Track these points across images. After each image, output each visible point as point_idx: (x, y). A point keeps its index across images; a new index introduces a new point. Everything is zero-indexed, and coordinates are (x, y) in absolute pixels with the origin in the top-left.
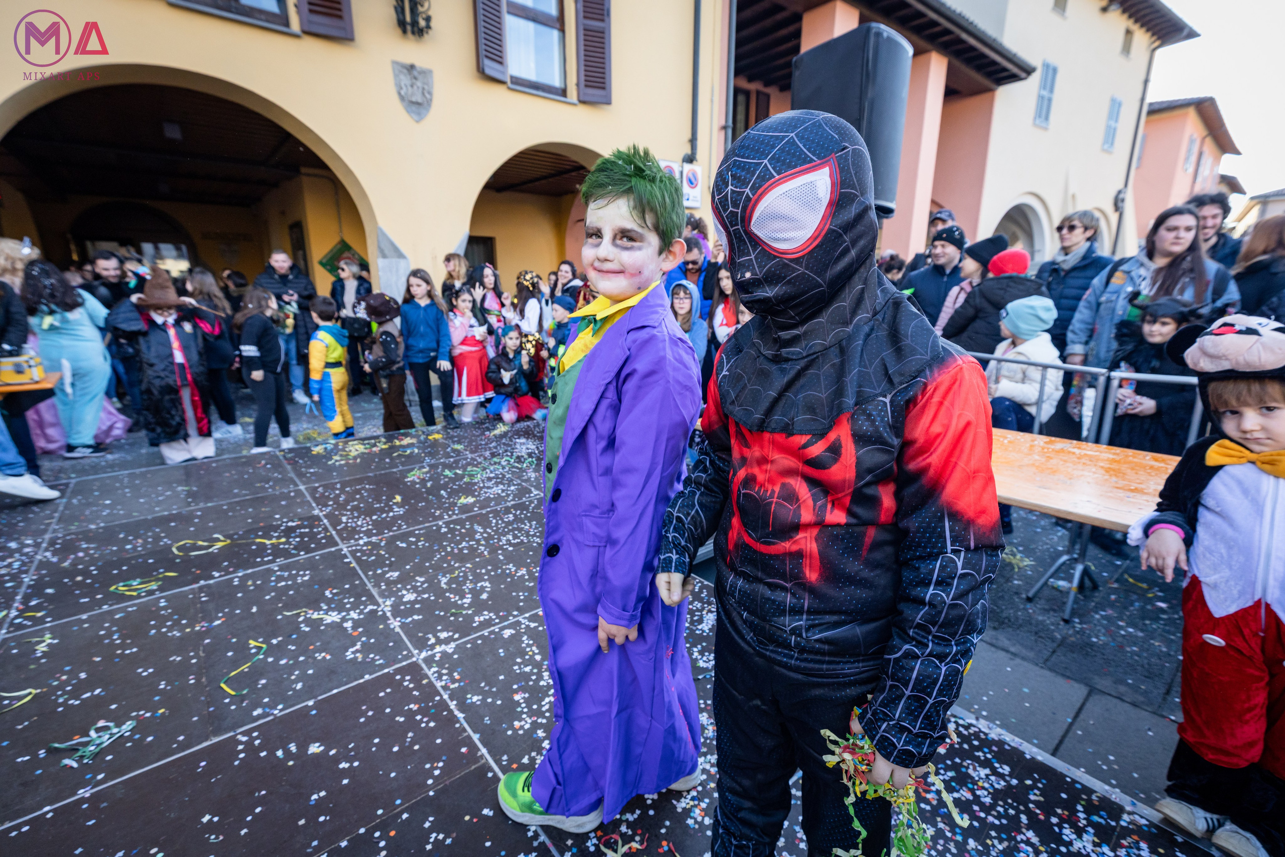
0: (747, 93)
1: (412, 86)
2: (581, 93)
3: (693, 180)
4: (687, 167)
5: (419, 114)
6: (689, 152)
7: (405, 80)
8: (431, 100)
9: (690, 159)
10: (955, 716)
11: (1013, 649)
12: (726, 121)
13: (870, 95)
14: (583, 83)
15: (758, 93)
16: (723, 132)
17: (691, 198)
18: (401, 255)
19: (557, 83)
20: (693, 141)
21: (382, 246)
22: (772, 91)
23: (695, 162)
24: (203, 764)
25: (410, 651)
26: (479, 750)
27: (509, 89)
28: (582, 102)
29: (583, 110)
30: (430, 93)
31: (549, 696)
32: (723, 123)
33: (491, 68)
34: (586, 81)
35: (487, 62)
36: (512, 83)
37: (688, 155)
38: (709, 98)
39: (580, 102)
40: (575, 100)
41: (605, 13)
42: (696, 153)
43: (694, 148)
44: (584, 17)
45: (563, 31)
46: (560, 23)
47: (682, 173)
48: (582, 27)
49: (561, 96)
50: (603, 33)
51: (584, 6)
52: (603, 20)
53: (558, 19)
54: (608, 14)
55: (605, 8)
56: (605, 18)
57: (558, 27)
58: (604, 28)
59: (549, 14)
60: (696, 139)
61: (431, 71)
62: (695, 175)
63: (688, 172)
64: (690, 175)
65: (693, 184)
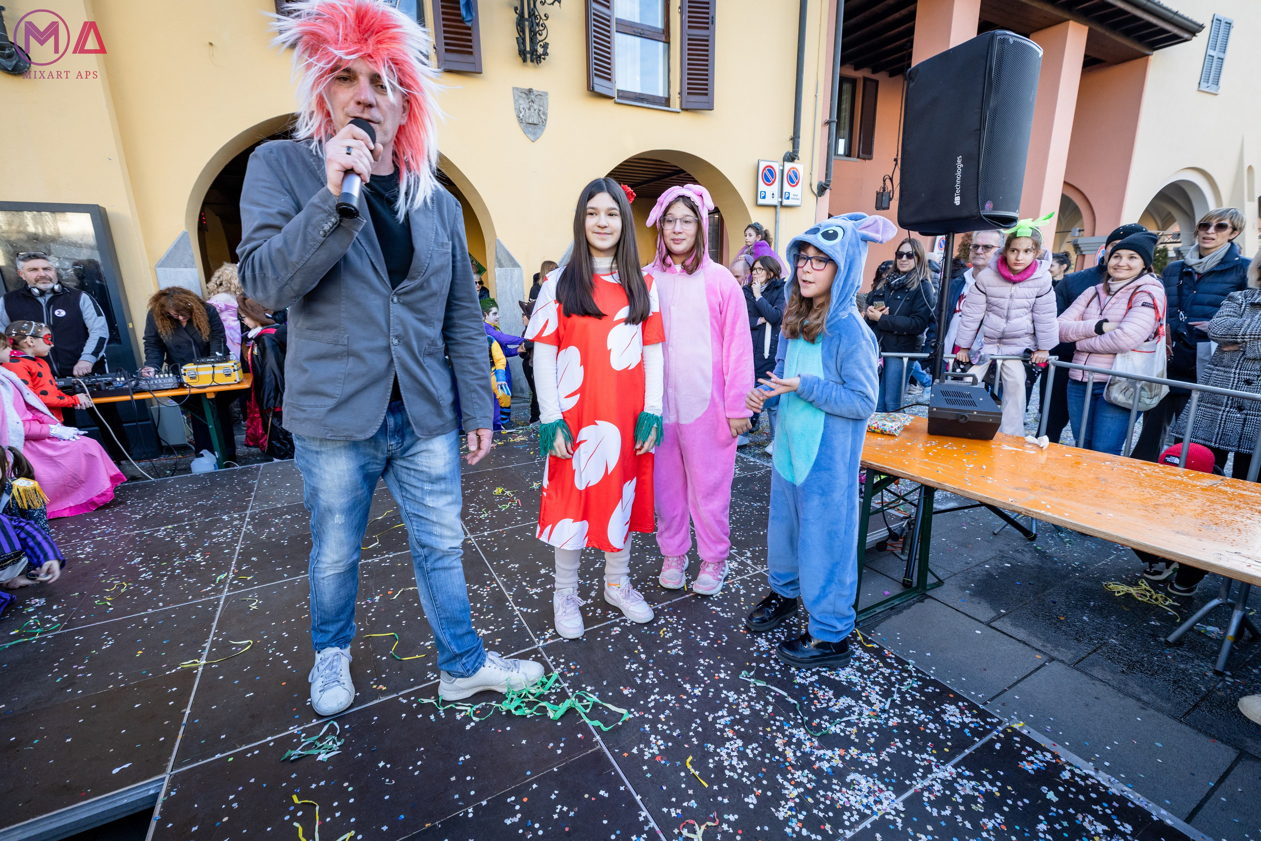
0: (853, 82)
1: (529, 109)
2: (684, 102)
3: (794, 178)
4: (788, 166)
5: (535, 134)
6: (791, 151)
7: (524, 104)
8: (545, 120)
9: (792, 158)
10: (1070, 765)
11: (1145, 698)
12: (830, 116)
13: (991, 105)
14: (686, 91)
15: (865, 79)
16: (826, 128)
17: (791, 196)
18: (515, 265)
19: (661, 93)
20: (795, 139)
21: (500, 256)
22: (881, 77)
24: (376, 718)
25: (531, 639)
26: (594, 736)
27: (616, 103)
28: (686, 110)
30: (544, 114)
31: (654, 694)
32: (828, 119)
33: (600, 85)
34: (688, 89)
35: (597, 80)
36: (619, 97)
37: (790, 154)
38: (813, 93)
39: (683, 109)
40: (678, 109)
41: (710, 21)
42: (797, 151)
43: (796, 146)
44: (689, 27)
45: (668, 43)
46: (665, 35)
47: (782, 172)
48: (687, 37)
49: (665, 105)
50: (707, 41)
51: (689, 17)
52: (708, 28)
53: (663, 32)
54: (713, 22)
55: (710, 16)
56: (710, 26)
57: (664, 39)
58: (708, 36)
59: (655, 28)
60: (799, 137)
61: (546, 94)
62: (796, 173)
63: (789, 170)
64: (791, 172)
65: (794, 183)
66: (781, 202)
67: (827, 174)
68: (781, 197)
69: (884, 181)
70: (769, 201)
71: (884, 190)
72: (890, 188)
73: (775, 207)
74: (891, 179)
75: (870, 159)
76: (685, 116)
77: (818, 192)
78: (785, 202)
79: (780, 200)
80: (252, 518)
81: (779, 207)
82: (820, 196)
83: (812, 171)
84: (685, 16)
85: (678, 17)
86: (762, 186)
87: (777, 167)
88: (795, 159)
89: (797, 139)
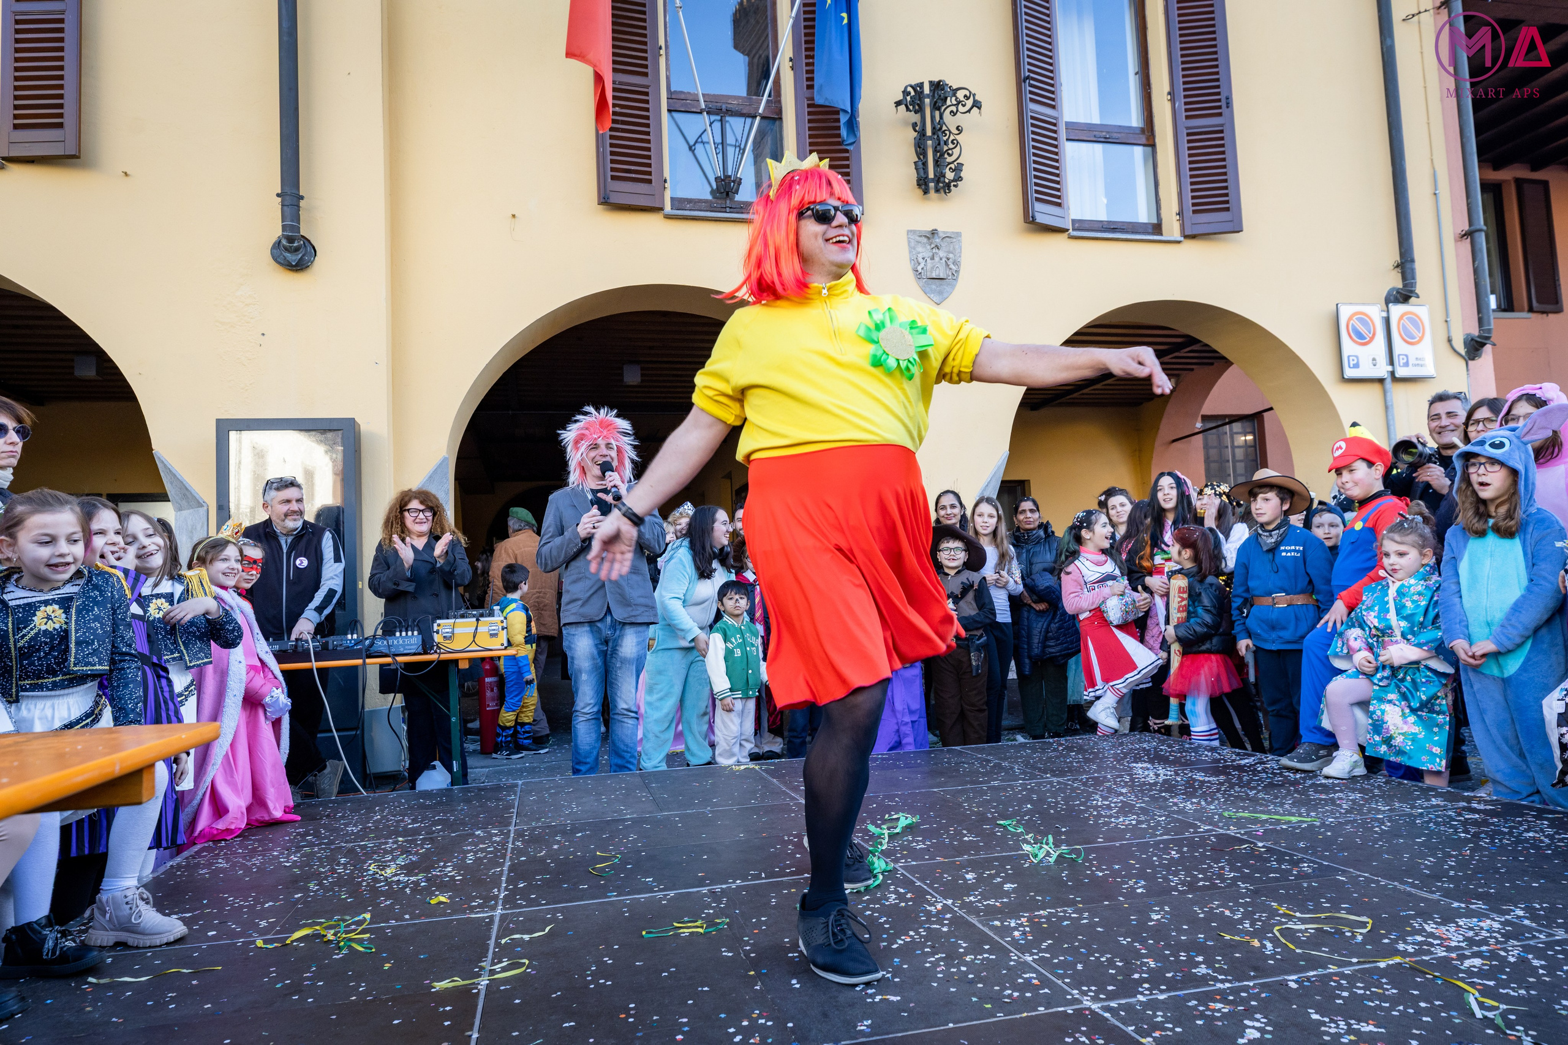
1: (931, 257)
2: (1187, 225)
3: (1412, 330)
4: (1397, 310)
5: (939, 292)
6: (1400, 286)
7: (924, 251)
9: (1404, 295)
12: (1471, 224)
14: (1189, 208)
15: (1519, 182)
16: (1467, 244)
17: (1410, 363)
19: (1143, 215)
20: (1405, 264)
22: (1553, 174)
23: (1413, 300)
27: (1071, 237)
28: (1193, 237)
29: (1192, 248)
32: (1467, 228)
33: (1044, 213)
34: (1194, 205)
35: (1038, 206)
36: (1074, 230)
37: (1398, 292)
38: (1428, 189)
39: (1186, 237)
40: (1177, 236)
41: (1223, 103)
42: (1413, 285)
43: (1409, 276)
44: (1187, 117)
45: (1153, 146)
46: (1147, 136)
47: (1387, 321)
48: (1185, 131)
49: (1153, 234)
50: (1222, 132)
51: (1186, 103)
52: (1220, 114)
53: (1142, 130)
54: (1229, 104)
55: (1222, 97)
56: (1224, 110)
57: (1144, 141)
58: (1222, 125)
59: (1130, 128)
60: (1413, 261)
61: (959, 234)
62: (1416, 321)
63: (1401, 318)
64: (1405, 321)
65: (1413, 338)
66: (1393, 373)
67: (1480, 321)
68: (1392, 363)
70: (1365, 371)
73: (1381, 381)
75: (1559, 311)
76: (1190, 246)
77: (1467, 352)
78: (1401, 372)
79: (1390, 368)
80: (520, 834)
81: (1389, 380)
82: (1473, 359)
83: (1447, 315)
84: (1180, 104)
85: (1168, 106)
86: (1349, 347)
87: (1376, 313)
88: (1410, 297)
89: (1408, 265)
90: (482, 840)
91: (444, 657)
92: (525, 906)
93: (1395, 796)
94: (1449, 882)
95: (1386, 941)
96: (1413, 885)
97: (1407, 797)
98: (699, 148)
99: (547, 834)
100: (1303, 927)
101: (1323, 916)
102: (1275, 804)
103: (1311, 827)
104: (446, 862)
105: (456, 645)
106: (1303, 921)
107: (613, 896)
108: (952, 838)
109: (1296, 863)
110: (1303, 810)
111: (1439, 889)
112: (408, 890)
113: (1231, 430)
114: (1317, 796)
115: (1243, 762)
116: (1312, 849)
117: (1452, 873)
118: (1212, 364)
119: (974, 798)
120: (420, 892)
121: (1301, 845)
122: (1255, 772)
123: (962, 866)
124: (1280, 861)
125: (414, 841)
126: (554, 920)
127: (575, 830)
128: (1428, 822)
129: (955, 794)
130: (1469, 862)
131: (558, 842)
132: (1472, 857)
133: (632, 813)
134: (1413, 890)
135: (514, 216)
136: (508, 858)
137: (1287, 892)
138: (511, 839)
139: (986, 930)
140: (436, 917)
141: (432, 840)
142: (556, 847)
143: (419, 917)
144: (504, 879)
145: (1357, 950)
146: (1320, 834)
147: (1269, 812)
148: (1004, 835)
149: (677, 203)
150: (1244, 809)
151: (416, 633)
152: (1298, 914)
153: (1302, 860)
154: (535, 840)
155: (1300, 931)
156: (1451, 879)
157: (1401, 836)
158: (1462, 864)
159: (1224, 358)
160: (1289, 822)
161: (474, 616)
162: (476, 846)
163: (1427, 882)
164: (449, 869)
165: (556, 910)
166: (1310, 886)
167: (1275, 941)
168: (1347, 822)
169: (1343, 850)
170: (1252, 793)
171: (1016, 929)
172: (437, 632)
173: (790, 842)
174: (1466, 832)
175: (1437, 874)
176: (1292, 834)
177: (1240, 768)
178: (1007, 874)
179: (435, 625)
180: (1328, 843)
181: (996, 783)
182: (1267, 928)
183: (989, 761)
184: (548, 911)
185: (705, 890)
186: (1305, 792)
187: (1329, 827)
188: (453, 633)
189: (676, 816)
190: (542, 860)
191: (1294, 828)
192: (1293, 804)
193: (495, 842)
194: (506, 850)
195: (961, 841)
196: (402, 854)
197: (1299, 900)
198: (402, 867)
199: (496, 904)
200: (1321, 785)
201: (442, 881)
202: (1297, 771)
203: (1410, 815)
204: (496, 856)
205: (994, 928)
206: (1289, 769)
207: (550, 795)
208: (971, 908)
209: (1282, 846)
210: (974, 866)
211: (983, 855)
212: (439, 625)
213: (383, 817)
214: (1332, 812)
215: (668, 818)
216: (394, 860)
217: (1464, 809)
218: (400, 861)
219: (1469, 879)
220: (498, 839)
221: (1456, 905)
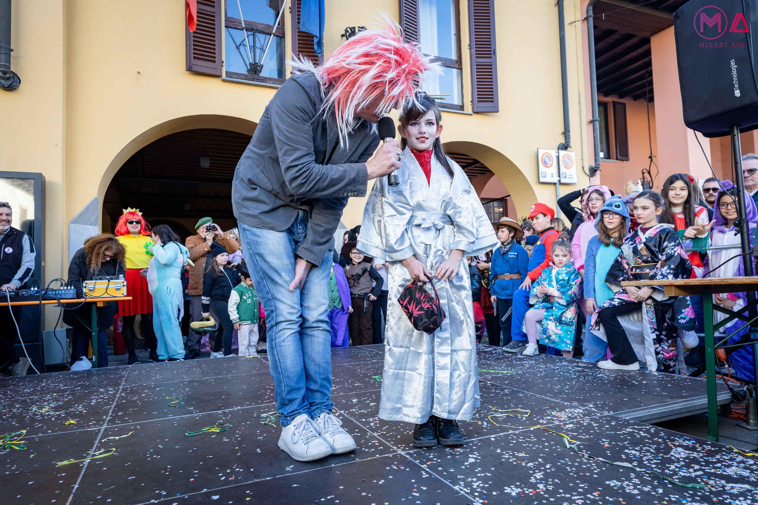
0: (605, 104)
2: (475, 106)
3: (568, 162)
4: (562, 153)
6: (564, 142)
9: (565, 147)
12: (593, 117)
14: (476, 100)
15: (614, 103)
16: (591, 125)
17: (568, 176)
20: (566, 133)
22: (627, 101)
23: (569, 149)
28: (477, 112)
32: (591, 119)
34: (478, 98)
37: (563, 144)
38: (577, 101)
39: (474, 112)
40: (470, 111)
41: (492, 52)
42: (569, 142)
43: (567, 138)
44: (477, 57)
45: (461, 69)
46: (458, 64)
47: (558, 157)
48: (475, 64)
49: (460, 110)
50: (491, 65)
51: (476, 51)
52: (491, 57)
53: (457, 61)
54: (495, 53)
55: (492, 49)
56: (492, 56)
57: (457, 67)
58: (491, 63)
59: (451, 60)
60: (569, 131)
62: (570, 158)
63: (564, 156)
64: (565, 158)
65: (568, 166)
66: (560, 181)
67: (596, 160)
68: (559, 176)
69: (643, 173)
70: (548, 179)
71: (644, 181)
72: (649, 179)
73: (555, 184)
74: (649, 173)
75: (628, 160)
76: (476, 116)
77: (590, 174)
78: (563, 181)
79: (558, 179)
80: (124, 390)
81: (558, 184)
82: (592, 177)
83: (582, 157)
84: (474, 50)
85: (468, 51)
86: (542, 168)
87: (553, 153)
88: (567, 148)
89: (567, 133)
90: (102, 393)
91: (88, 300)
92: (120, 423)
93: (548, 362)
94: (564, 395)
95: (535, 419)
96: (550, 397)
97: (553, 362)
98: (242, 48)
99: (140, 389)
100: (501, 415)
101: (510, 410)
102: (498, 366)
103: (512, 375)
104: (79, 405)
105: (95, 294)
106: (501, 413)
107: (171, 417)
108: (349, 384)
109: (502, 390)
110: (509, 368)
111: (560, 398)
112: (53, 419)
113: (493, 205)
114: (516, 362)
115: (487, 350)
116: (511, 384)
117: (566, 391)
118: (485, 174)
119: (364, 367)
120: (61, 419)
121: (506, 382)
122: (492, 354)
123: (352, 396)
124: (495, 389)
125: (63, 396)
126: (135, 429)
127: (156, 386)
128: (560, 372)
129: (354, 366)
130: (574, 387)
131: (145, 393)
132: (576, 384)
133: (189, 378)
134: (550, 399)
135: (139, 72)
136: (115, 401)
137: (497, 402)
138: (119, 392)
139: (358, 423)
140: (67, 431)
141: (73, 394)
142: (143, 395)
143: (57, 431)
144: (111, 411)
145: (523, 424)
146: (515, 377)
147: (495, 370)
148: (374, 383)
149: (228, 74)
150: (484, 368)
151: (73, 288)
152: (500, 410)
153: (505, 389)
154: (133, 392)
155: (500, 417)
156: (566, 394)
157: (548, 378)
158: (571, 388)
159: (490, 171)
160: (503, 373)
161: (107, 279)
162: (98, 395)
163: (556, 395)
164: (80, 408)
165: (137, 425)
166: (507, 399)
167: (488, 422)
168: (527, 373)
169: (523, 384)
170: (489, 362)
171: (372, 422)
172: (85, 287)
173: (269, 389)
174: (575, 375)
175: (561, 392)
176: (503, 378)
177: (486, 352)
178: (373, 399)
179: (84, 283)
180: (518, 381)
181: (375, 361)
182: (486, 416)
183: (373, 352)
184: (132, 425)
185: (220, 412)
186: (512, 360)
187: (519, 375)
188: (94, 288)
189: (212, 379)
190: (135, 401)
191: (504, 376)
192: (505, 366)
193: (110, 394)
194: (115, 397)
195: (353, 386)
196: (54, 402)
197: (501, 405)
198: (52, 408)
199: (104, 423)
200: (519, 358)
201: (74, 414)
202: (509, 353)
203: (553, 369)
204: (109, 400)
205: (362, 423)
206: (506, 352)
207: (146, 371)
208: (352, 414)
209: (498, 383)
210: (357, 396)
211: (363, 391)
212: (86, 283)
213: (47, 384)
214: (521, 369)
215: (208, 380)
216: (48, 405)
217: (575, 366)
218: (52, 405)
219: (573, 393)
220: (112, 393)
221: (566, 404)
